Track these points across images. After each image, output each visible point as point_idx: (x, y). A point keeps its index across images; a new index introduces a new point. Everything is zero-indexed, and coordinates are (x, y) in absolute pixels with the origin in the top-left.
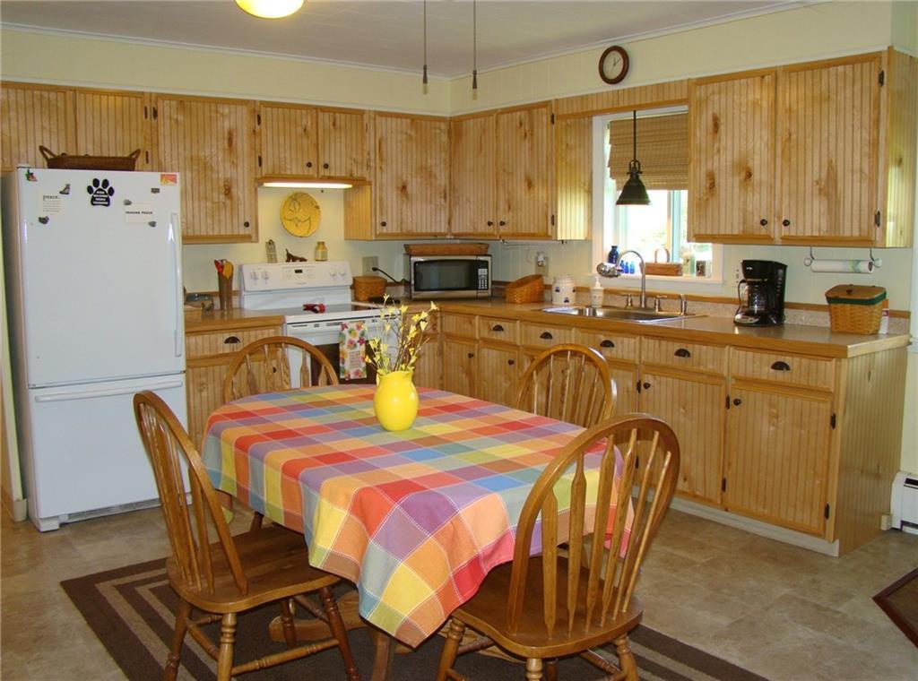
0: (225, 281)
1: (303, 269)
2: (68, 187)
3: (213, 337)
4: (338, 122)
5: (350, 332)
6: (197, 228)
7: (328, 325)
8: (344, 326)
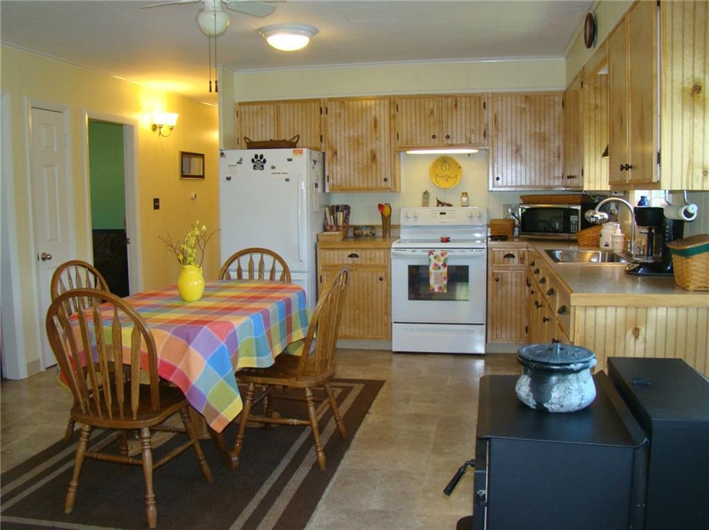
0: (386, 219)
1: (447, 212)
2: (241, 159)
3: (341, 252)
4: (459, 104)
5: (435, 258)
6: (352, 182)
7: (423, 251)
8: (431, 253)
